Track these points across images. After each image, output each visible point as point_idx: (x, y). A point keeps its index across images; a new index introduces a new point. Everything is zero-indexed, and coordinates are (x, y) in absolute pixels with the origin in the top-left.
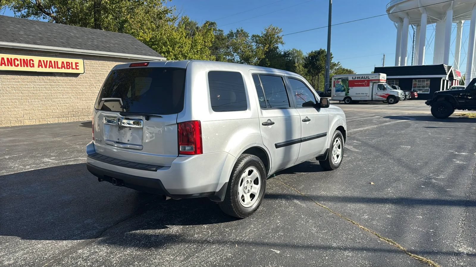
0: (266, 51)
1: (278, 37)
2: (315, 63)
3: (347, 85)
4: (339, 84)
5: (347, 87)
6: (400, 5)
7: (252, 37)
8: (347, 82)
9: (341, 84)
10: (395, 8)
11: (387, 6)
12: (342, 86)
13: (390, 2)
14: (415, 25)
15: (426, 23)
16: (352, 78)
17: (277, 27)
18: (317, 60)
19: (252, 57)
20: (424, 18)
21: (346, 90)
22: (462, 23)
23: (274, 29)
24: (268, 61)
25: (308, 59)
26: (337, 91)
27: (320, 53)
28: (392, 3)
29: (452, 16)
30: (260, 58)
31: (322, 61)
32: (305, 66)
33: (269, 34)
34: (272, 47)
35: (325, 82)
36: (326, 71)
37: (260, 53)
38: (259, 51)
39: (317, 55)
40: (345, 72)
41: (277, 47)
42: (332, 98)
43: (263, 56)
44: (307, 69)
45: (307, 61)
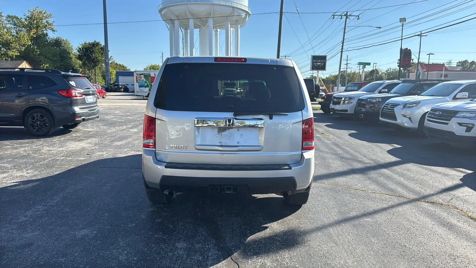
0: (32, 37)
1: (47, 22)
2: (91, 55)
3: (150, 81)
4: (142, 79)
5: (150, 83)
6: (171, 8)
7: (8, 18)
8: (150, 78)
9: (143, 80)
10: (166, 9)
11: (159, 6)
12: (145, 81)
13: (161, 3)
14: (183, 28)
15: (194, 28)
16: (154, 74)
17: (46, 11)
18: (92, 52)
19: (14, 42)
20: (191, 22)
21: (150, 86)
22: (218, 31)
23: (41, 12)
24: (37, 49)
25: (82, 50)
26: (140, 86)
27: (95, 45)
28: (163, 4)
29: (212, 24)
30: (25, 45)
31: (99, 55)
32: (80, 58)
33: (34, 18)
34: (41, 33)
35: (106, 76)
36: (107, 64)
37: (25, 38)
38: (23, 36)
39: (91, 47)
40: (118, 66)
41: (47, 33)
42: (136, 93)
43: (30, 43)
44: (82, 61)
45: (81, 52)
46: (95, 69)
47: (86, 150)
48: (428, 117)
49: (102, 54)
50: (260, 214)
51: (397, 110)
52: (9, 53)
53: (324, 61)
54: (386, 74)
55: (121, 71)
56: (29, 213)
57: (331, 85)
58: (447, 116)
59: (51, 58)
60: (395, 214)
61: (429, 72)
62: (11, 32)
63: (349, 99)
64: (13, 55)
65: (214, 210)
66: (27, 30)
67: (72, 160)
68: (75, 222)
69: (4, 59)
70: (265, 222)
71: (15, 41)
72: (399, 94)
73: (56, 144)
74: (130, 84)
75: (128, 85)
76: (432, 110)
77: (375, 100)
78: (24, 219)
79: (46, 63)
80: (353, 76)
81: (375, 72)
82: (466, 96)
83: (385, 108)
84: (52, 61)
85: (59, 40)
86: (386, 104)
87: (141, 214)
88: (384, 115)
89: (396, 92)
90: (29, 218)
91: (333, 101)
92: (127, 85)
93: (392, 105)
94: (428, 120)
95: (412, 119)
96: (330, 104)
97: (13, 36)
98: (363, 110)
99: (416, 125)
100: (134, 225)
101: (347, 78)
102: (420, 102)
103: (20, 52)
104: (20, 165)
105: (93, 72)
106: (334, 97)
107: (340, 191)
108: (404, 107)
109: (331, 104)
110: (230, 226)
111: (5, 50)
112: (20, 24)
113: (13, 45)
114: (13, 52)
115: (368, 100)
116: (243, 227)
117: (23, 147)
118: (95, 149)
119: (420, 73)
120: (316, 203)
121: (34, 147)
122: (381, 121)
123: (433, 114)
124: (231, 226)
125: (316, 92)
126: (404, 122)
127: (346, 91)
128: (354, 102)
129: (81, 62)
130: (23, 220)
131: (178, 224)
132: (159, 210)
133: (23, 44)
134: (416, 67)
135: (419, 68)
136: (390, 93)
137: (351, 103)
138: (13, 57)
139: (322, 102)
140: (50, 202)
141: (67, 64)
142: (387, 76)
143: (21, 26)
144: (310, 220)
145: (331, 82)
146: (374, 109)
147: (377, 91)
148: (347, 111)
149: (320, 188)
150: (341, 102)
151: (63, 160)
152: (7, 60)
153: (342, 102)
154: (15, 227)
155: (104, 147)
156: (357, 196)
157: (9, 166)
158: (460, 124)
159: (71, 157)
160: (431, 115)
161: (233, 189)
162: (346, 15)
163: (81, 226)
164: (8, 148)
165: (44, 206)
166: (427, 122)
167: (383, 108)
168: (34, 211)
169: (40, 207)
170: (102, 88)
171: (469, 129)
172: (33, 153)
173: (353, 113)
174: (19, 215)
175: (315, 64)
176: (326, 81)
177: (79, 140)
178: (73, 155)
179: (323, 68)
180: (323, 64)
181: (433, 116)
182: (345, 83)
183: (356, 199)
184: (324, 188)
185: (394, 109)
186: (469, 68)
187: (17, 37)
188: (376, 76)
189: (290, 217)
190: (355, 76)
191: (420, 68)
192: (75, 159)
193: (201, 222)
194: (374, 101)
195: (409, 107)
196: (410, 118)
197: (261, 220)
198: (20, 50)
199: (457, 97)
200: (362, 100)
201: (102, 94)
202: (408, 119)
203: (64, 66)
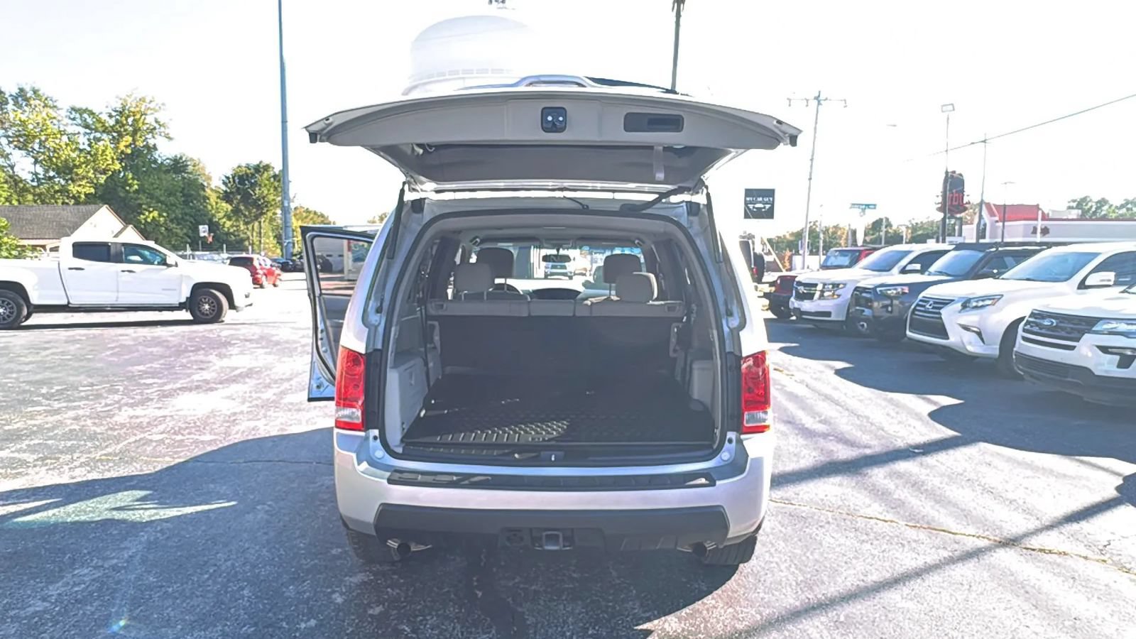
0: (122, 152)
1: (156, 120)
2: (252, 192)
7: (71, 113)
17: (153, 97)
18: (253, 185)
19: (84, 166)
23: (142, 100)
24: (133, 179)
25: (231, 180)
26: (356, 261)
27: (260, 169)
30: (108, 170)
31: (269, 190)
32: (227, 197)
33: (130, 112)
34: (142, 145)
35: (284, 237)
36: (286, 211)
37: (106, 155)
38: (103, 151)
39: (253, 175)
40: (312, 215)
41: (155, 145)
42: (346, 275)
43: (117, 166)
44: (231, 205)
45: (229, 185)
46: (260, 222)
47: (219, 416)
48: (1024, 330)
49: (276, 189)
50: (634, 592)
51: (946, 313)
52: (71, 188)
53: (771, 199)
54: (907, 228)
55: (318, 226)
56: (54, 591)
57: (788, 253)
58: (1072, 329)
59: (162, 199)
60: (974, 588)
61: (1006, 224)
62: (78, 143)
63: (833, 288)
64: (80, 193)
65: (516, 581)
66: (114, 137)
67: (183, 441)
68: (168, 614)
69: (60, 201)
70: (647, 615)
71: (83, 163)
72: (948, 275)
73: (152, 400)
74: (335, 254)
75: (330, 256)
76: (1032, 315)
77: (895, 289)
78: (40, 606)
79: (151, 209)
80: (834, 233)
81: (884, 223)
82: (1109, 280)
83: (918, 308)
84: (166, 205)
85: (181, 158)
86: (921, 301)
87: (334, 592)
88: (919, 326)
89: (940, 272)
90: (52, 603)
91: (797, 292)
92: (328, 256)
93: (935, 303)
94: (1025, 339)
95: (983, 336)
96: (789, 298)
97: (81, 151)
98: (867, 312)
99: (994, 350)
100: (313, 622)
101: (822, 236)
102: (1002, 295)
103: (96, 186)
104: (57, 455)
105: (255, 228)
106: (800, 283)
107: (828, 523)
108: (964, 306)
109: (792, 299)
110: (556, 626)
111: (63, 182)
112: (99, 125)
113: (80, 171)
114: (80, 186)
115: (878, 289)
116: (590, 632)
117: (75, 408)
118: (242, 412)
119: (985, 225)
120: (773, 557)
121: (99, 409)
122: (910, 339)
123: (1037, 324)
124: (559, 629)
125: (757, 270)
126: (965, 341)
127: (824, 267)
128: (847, 294)
129: (230, 208)
130: (38, 609)
131: (424, 622)
132: (379, 582)
133: (104, 169)
134: (977, 210)
135: (983, 213)
136: (927, 273)
137: (839, 296)
138: (79, 197)
139: (770, 293)
140: (113, 558)
141: (199, 211)
142: (910, 231)
143: (101, 129)
144: (762, 609)
145: (787, 246)
146: (891, 312)
147: (896, 270)
148: (828, 314)
149: (780, 517)
150: (814, 294)
151: (162, 441)
152: (67, 204)
153: (817, 294)
154: (13, 632)
155: (262, 407)
156: (872, 536)
157: (30, 457)
158: (1105, 349)
159: (183, 435)
160: (1032, 327)
161: (565, 539)
162: (817, 98)
163: (179, 627)
164: (38, 411)
165: (95, 568)
166: (1023, 342)
167: (915, 309)
168: (68, 583)
169: (86, 571)
170: (273, 264)
171: (1125, 362)
172: (95, 423)
173: (844, 319)
174: (29, 596)
175: (751, 206)
176: (777, 244)
177: (207, 390)
178: (187, 428)
179: (769, 214)
180: (768, 206)
181: (1036, 329)
182: (818, 248)
183: (872, 544)
184: (790, 515)
185: (942, 311)
186: (1095, 213)
187: (89, 153)
188: (887, 232)
189: (709, 600)
190: (839, 233)
191: (985, 213)
192: (188, 438)
193: (483, 617)
194: (892, 292)
195: (976, 307)
196: (979, 334)
197: (636, 611)
198: (95, 181)
199: (1087, 283)
200: (865, 290)
201: (273, 278)
202: (974, 334)
203: (191, 216)
